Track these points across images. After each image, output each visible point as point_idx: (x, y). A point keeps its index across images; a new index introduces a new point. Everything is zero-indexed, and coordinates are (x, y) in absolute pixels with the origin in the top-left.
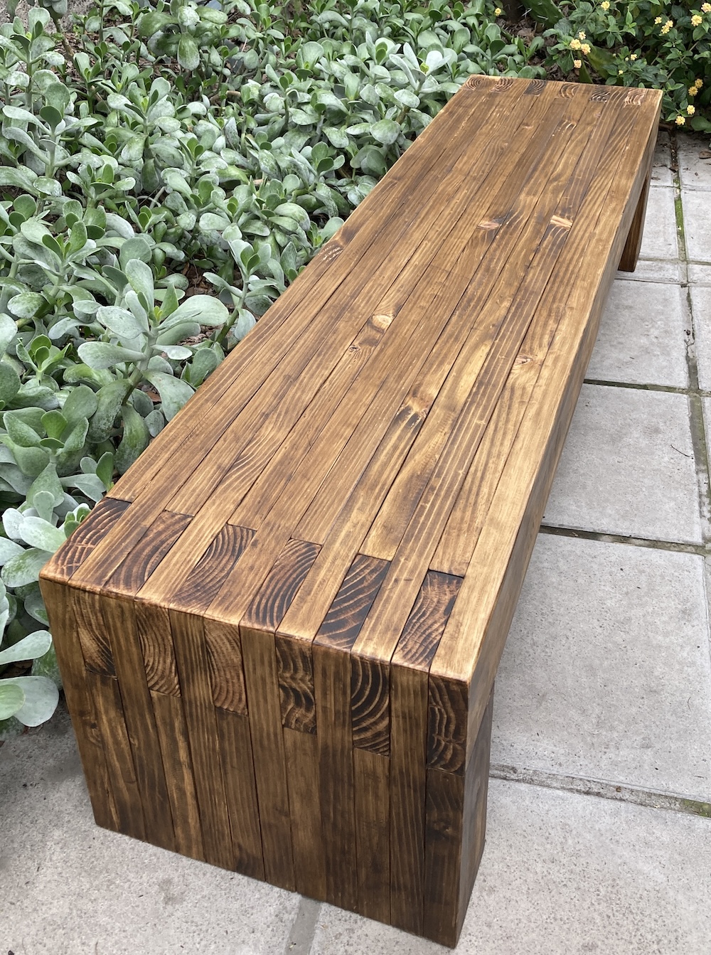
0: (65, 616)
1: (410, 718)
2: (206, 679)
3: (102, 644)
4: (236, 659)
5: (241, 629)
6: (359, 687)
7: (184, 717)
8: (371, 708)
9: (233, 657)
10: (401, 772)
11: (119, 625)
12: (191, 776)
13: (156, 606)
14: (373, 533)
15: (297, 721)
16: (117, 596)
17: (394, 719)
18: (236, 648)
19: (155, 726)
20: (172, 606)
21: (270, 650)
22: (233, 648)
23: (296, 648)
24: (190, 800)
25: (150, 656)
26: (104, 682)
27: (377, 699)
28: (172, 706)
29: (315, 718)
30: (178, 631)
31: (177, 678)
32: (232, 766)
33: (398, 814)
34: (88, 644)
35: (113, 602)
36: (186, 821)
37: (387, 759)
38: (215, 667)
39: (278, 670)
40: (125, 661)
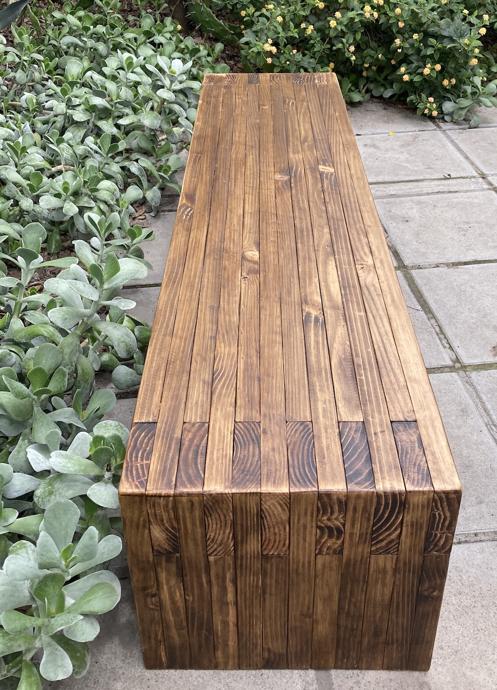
0: (139, 519)
1: (417, 524)
2: (258, 537)
3: (170, 532)
4: (285, 517)
5: (292, 495)
6: (380, 513)
7: (235, 569)
8: (388, 525)
9: (282, 516)
10: (405, 563)
11: (188, 515)
12: (235, 611)
13: (222, 494)
14: (340, 405)
15: (328, 548)
16: (189, 495)
17: (404, 528)
18: (286, 508)
19: (209, 582)
20: (234, 491)
21: (313, 504)
22: (283, 510)
23: (335, 497)
24: (232, 627)
25: (212, 532)
26: (168, 561)
27: (393, 518)
28: (226, 563)
29: (343, 543)
30: (238, 508)
31: (233, 542)
32: (271, 594)
33: (398, 593)
34: (158, 535)
35: (184, 499)
36: (226, 645)
37: (395, 557)
38: (266, 526)
39: (317, 516)
40: (189, 541)
